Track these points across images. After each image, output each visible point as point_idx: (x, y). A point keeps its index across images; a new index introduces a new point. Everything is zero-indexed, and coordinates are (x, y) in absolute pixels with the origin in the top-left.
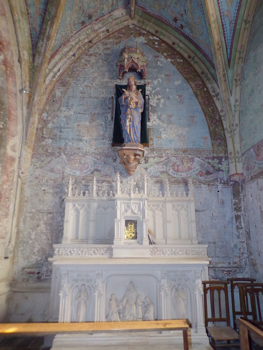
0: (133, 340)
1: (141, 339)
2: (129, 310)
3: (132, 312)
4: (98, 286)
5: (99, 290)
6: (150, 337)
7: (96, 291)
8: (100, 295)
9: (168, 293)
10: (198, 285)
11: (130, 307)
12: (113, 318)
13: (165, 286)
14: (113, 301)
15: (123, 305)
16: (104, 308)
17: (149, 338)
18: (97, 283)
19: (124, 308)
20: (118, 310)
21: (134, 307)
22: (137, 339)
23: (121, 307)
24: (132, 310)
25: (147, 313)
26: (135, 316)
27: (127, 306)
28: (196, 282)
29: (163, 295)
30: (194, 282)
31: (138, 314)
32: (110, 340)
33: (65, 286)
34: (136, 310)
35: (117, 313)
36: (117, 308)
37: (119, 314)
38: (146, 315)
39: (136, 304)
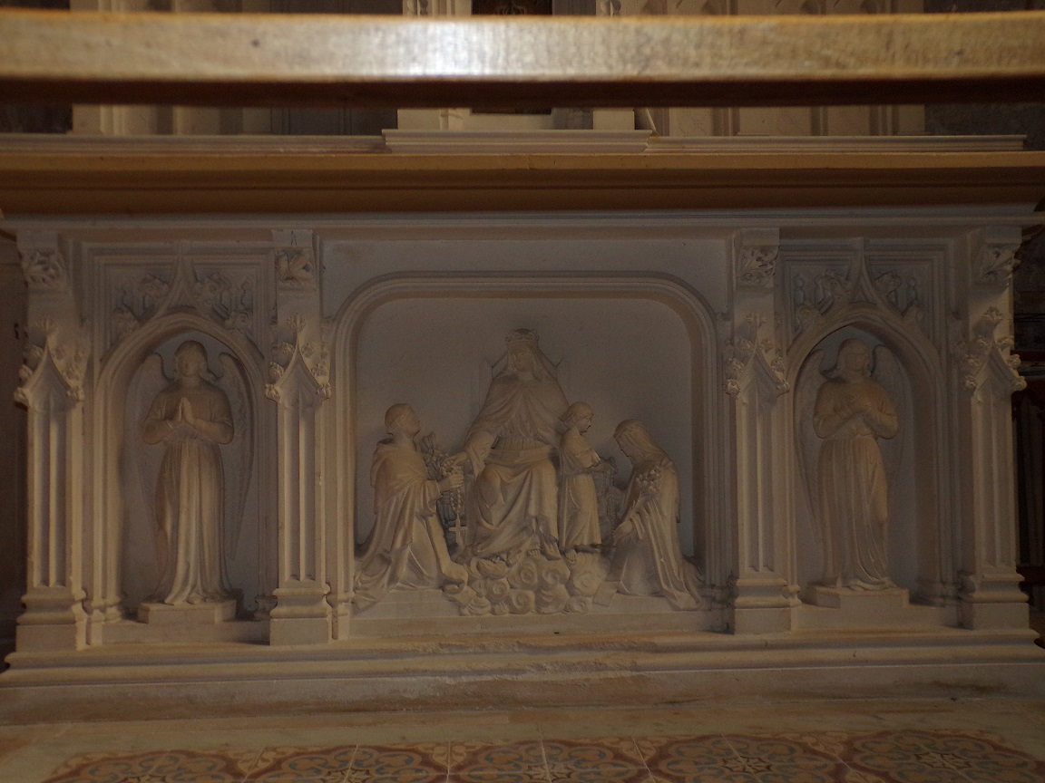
0: (540, 668)
1: (599, 667)
2: (510, 497)
3: (533, 510)
4: (294, 342)
5: (300, 361)
6: (657, 650)
7: (278, 370)
8: (308, 401)
9: (778, 383)
10: (986, 329)
11: (521, 476)
12: (404, 544)
13: (761, 335)
14: (405, 444)
15: (467, 470)
16: (343, 485)
17: (645, 659)
18: (281, 321)
19: (479, 488)
20: (440, 501)
21: (548, 476)
22: (570, 667)
23: (455, 480)
24: (534, 496)
25: (632, 514)
26: (555, 534)
27: (499, 476)
28: (977, 315)
29: (743, 398)
30: (959, 313)
31: (574, 518)
32: (391, 674)
33: (52, 342)
34: (559, 498)
35: (433, 521)
36: (433, 490)
37: (446, 523)
38: (626, 526)
39: (555, 460)
